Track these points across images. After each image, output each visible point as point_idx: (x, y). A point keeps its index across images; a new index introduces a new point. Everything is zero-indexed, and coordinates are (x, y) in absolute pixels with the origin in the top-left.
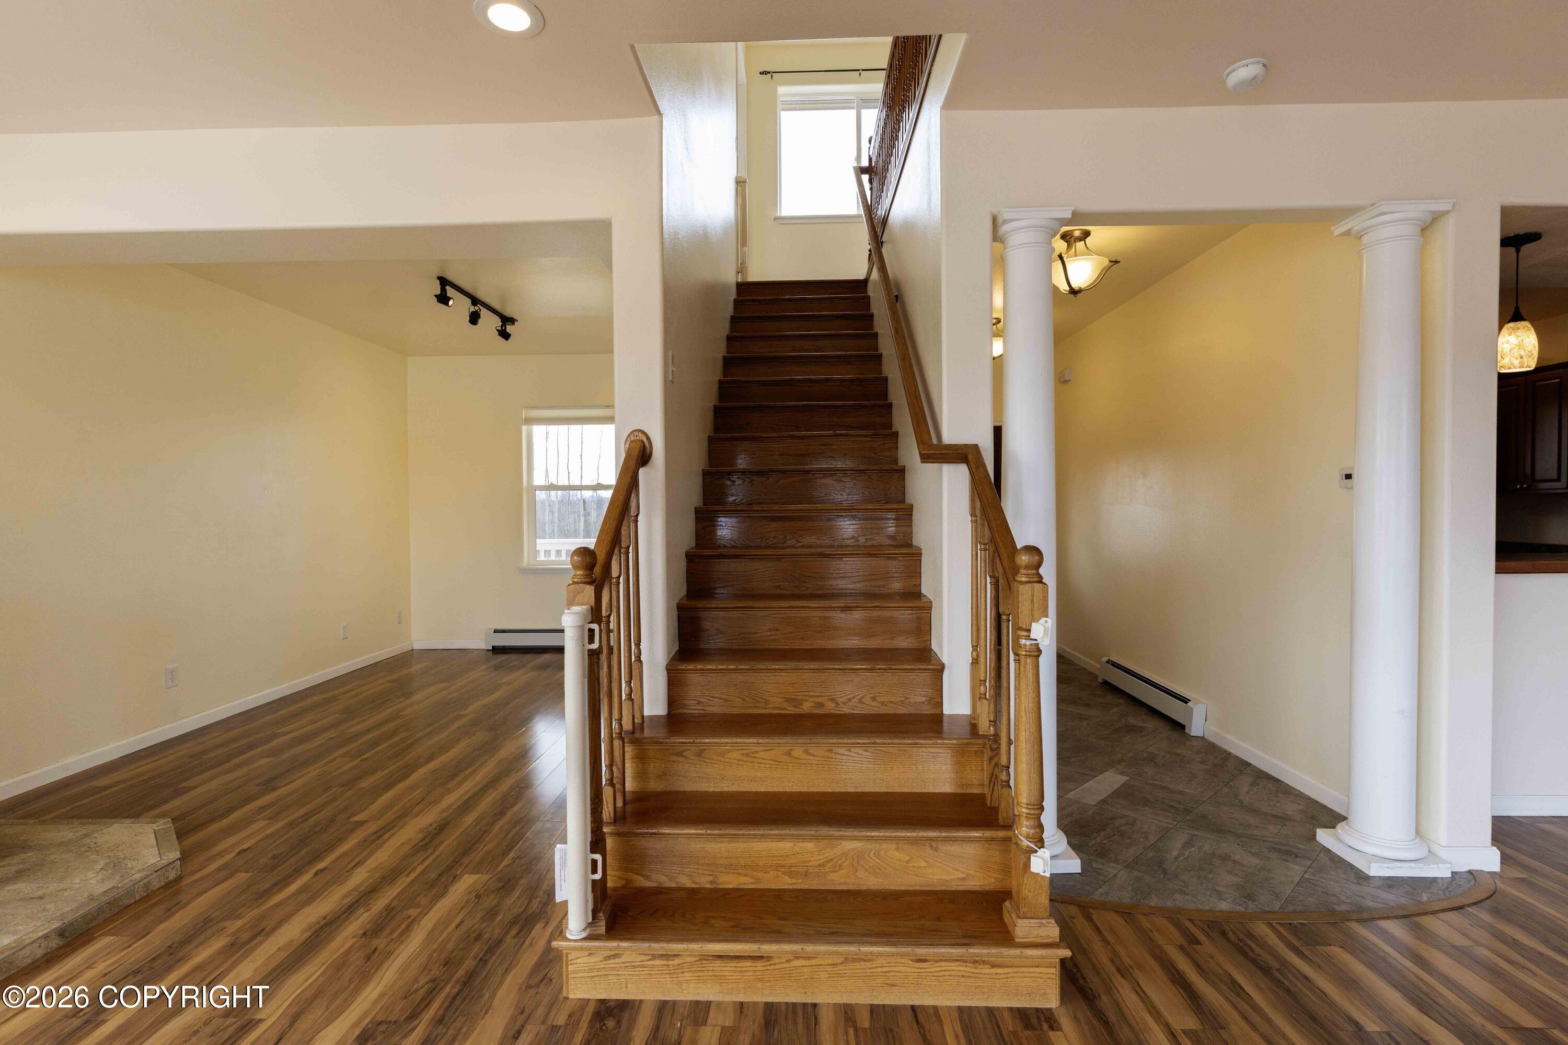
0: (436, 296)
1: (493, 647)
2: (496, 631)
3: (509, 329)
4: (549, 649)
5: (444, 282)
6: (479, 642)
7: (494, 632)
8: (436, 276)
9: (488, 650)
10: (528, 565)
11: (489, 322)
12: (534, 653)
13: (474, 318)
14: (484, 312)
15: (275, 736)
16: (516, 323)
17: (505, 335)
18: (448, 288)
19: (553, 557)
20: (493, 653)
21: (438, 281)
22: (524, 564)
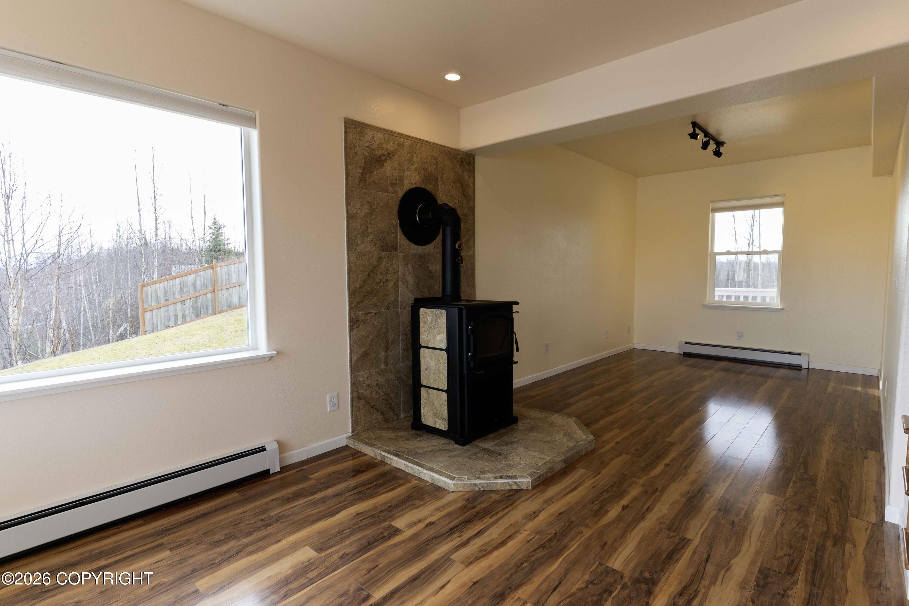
0: (689, 134)
1: (684, 352)
2: (686, 343)
3: (722, 150)
4: (723, 358)
5: (695, 125)
6: (674, 348)
7: (685, 344)
8: (690, 121)
9: (680, 354)
10: (709, 303)
11: (712, 146)
12: (714, 360)
13: (705, 146)
14: (712, 142)
15: (593, 386)
16: (724, 145)
17: (718, 154)
18: (696, 129)
19: (725, 299)
20: (684, 356)
21: (691, 125)
22: (707, 303)
